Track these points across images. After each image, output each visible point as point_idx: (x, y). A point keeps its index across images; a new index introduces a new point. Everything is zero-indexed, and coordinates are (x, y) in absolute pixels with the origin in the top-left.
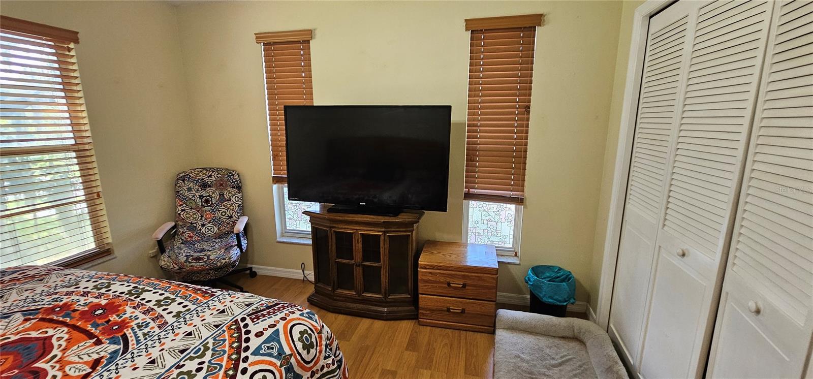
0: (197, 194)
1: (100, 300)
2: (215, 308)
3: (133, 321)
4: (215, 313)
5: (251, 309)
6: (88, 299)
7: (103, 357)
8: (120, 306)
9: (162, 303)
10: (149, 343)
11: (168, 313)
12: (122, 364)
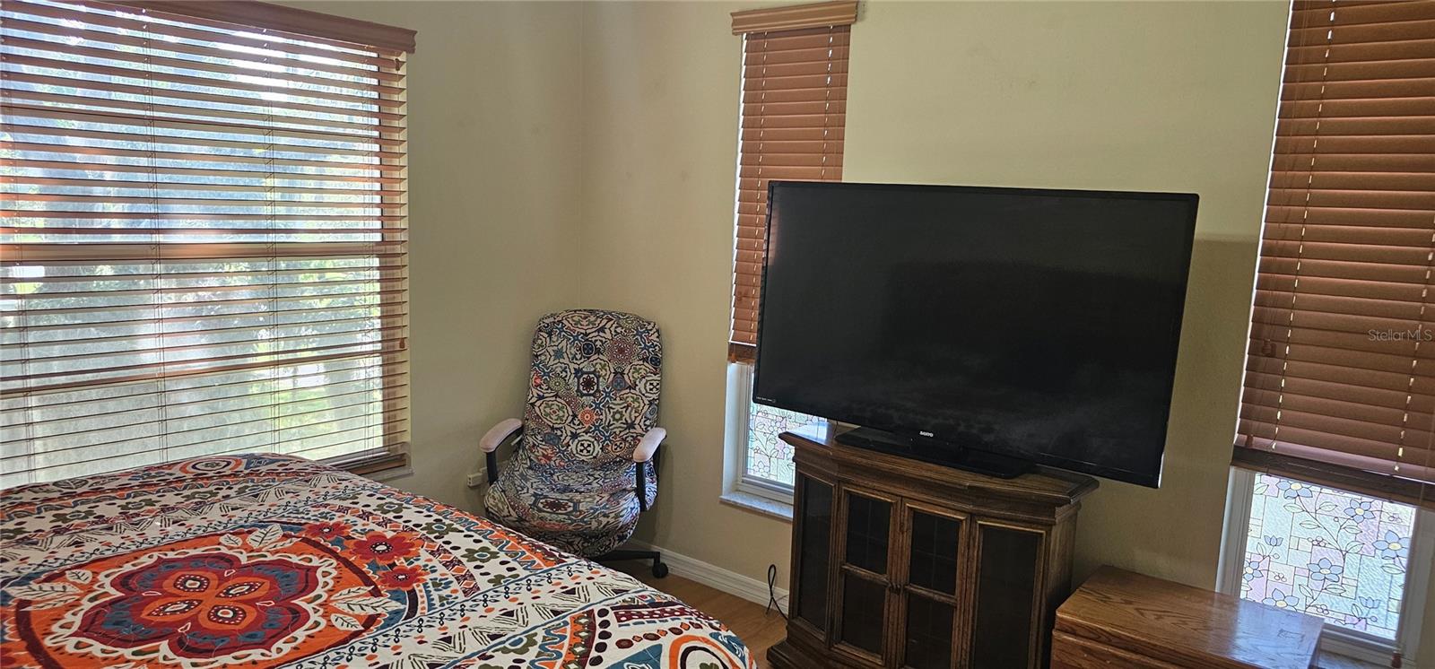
0: (572, 366)
1: (384, 529)
2: (560, 584)
3: (428, 574)
4: (558, 590)
5: (621, 599)
6: (368, 525)
7: (380, 614)
8: (412, 545)
9: (476, 555)
10: (447, 612)
11: (481, 574)
12: (404, 631)
